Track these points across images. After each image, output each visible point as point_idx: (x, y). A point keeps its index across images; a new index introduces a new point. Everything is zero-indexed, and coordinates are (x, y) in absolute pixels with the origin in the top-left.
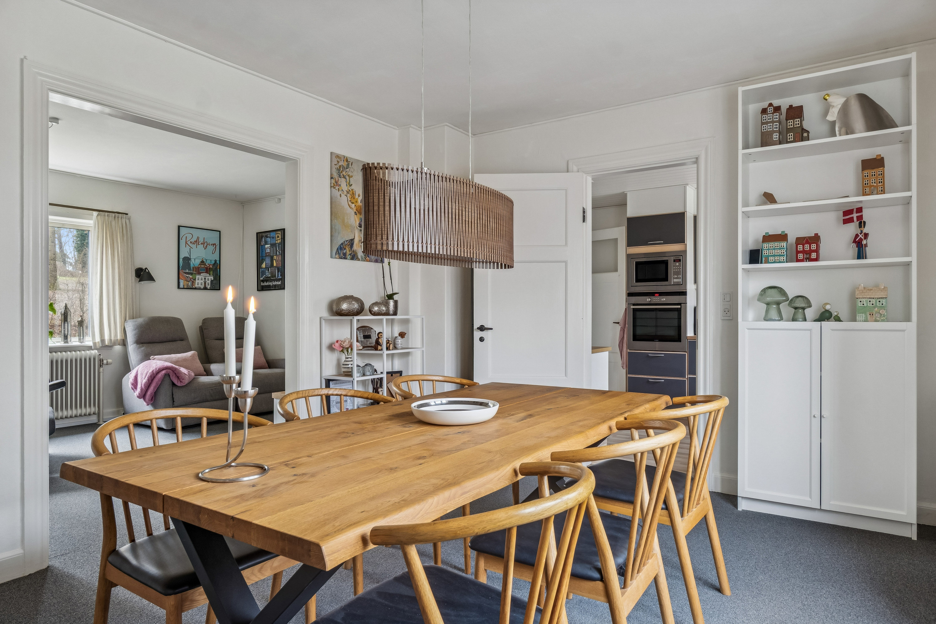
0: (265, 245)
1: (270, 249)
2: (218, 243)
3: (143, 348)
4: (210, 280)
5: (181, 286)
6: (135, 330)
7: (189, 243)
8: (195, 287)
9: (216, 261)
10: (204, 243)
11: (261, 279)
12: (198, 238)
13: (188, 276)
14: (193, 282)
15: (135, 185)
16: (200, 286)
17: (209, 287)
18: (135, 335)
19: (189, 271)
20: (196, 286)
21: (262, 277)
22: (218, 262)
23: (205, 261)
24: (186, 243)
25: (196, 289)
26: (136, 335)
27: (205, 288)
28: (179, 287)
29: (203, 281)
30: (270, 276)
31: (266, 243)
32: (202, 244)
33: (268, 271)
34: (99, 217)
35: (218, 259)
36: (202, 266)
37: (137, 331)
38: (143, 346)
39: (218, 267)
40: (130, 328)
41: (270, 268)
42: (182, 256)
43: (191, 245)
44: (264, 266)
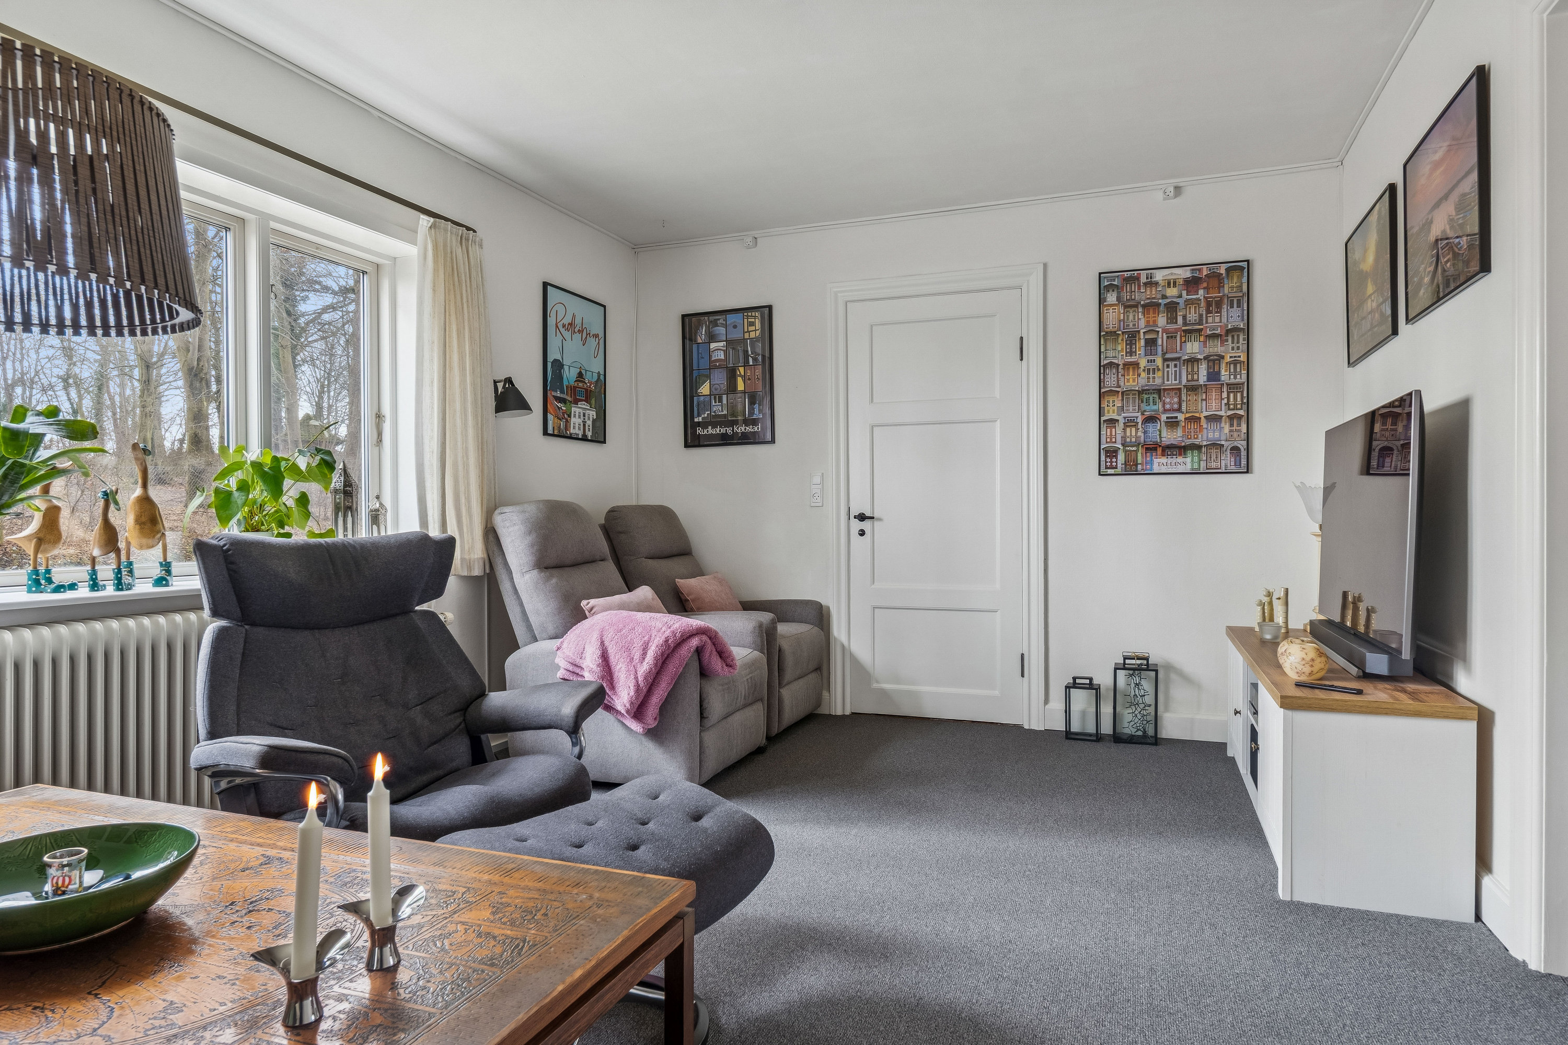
0: (709, 343)
1: (725, 352)
2: (601, 335)
3: (554, 581)
4: (591, 420)
5: (550, 431)
6: (530, 533)
7: (560, 326)
8: (571, 434)
9: (599, 373)
10: (583, 331)
11: (696, 420)
12: (574, 316)
13: (559, 405)
14: (567, 421)
15: (477, 165)
16: (577, 431)
17: (589, 434)
18: (532, 546)
19: (562, 396)
20: (572, 431)
21: (699, 416)
22: (602, 377)
23: (583, 372)
24: (557, 326)
25: (570, 437)
26: (535, 548)
27: (584, 439)
28: (545, 433)
29: (580, 421)
30: (725, 412)
31: (712, 338)
32: (579, 331)
33: (720, 400)
34: (433, 230)
35: (602, 373)
36: (581, 384)
37: (534, 535)
38: (552, 576)
39: (603, 390)
40: (516, 528)
41: (724, 397)
42: (550, 359)
43: (562, 330)
44: (705, 389)
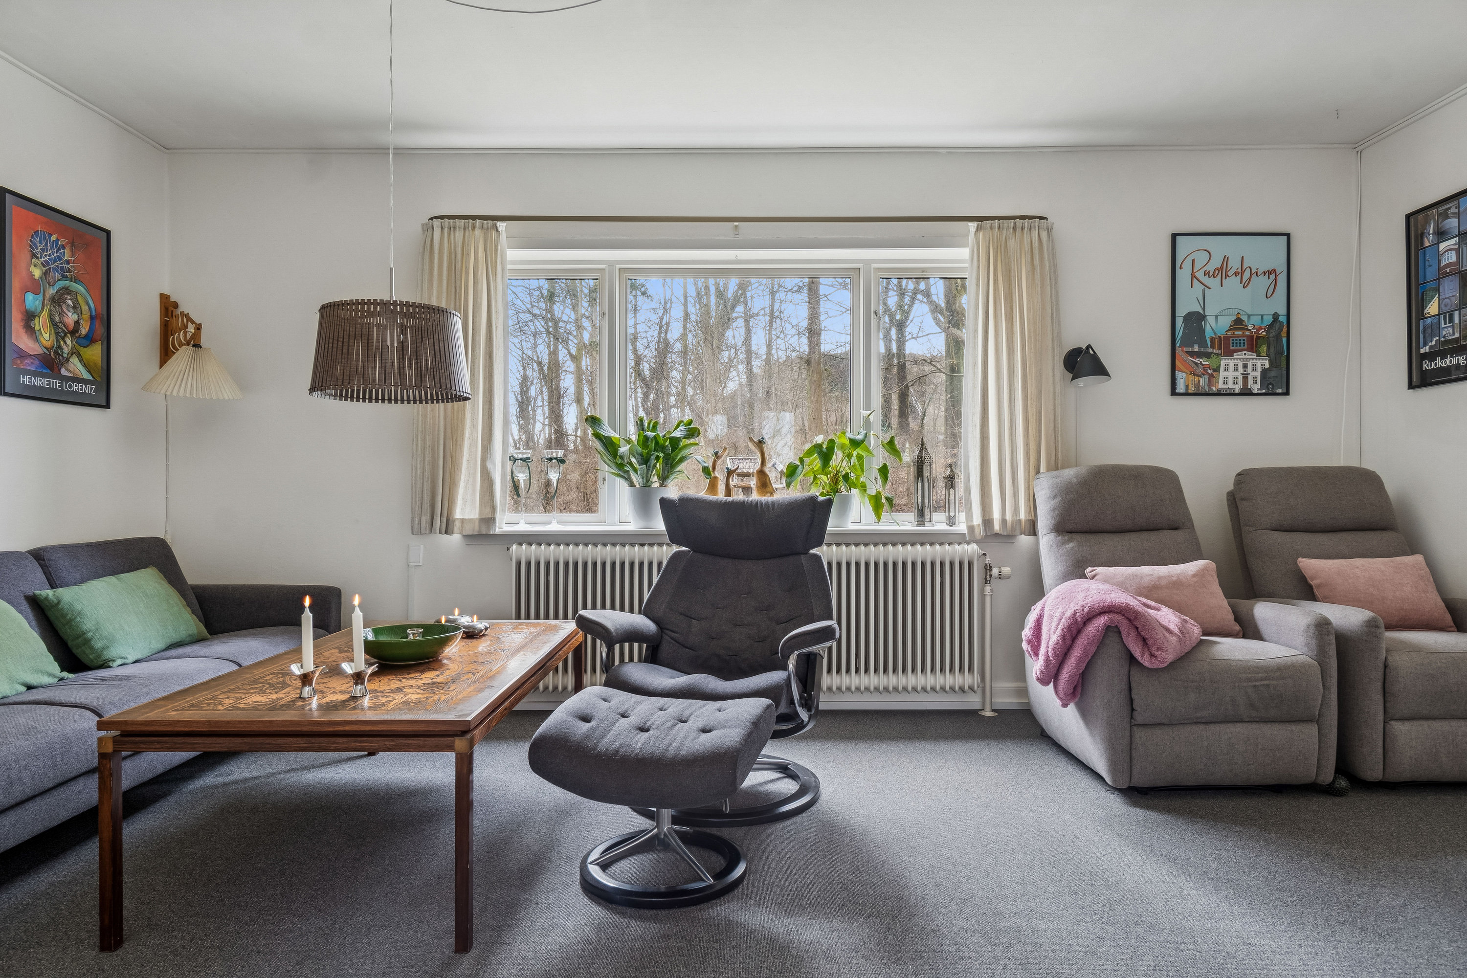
0: (1438, 243)
1: (1458, 251)
2: (1282, 268)
3: (1071, 545)
4: (1259, 369)
5: (1181, 388)
6: (1055, 497)
7: (1200, 275)
8: (1219, 390)
9: (1276, 316)
10: (1243, 272)
11: (1422, 351)
12: (1226, 259)
13: (1197, 361)
14: (1211, 376)
15: (1069, 149)
16: (1230, 385)
17: (1255, 388)
18: (1054, 510)
19: (1202, 350)
20: (1221, 386)
21: (1425, 345)
22: (1283, 319)
23: (1245, 318)
24: (1193, 276)
25: (1219, 394)
26: (1057, 512)
27: (1246, 393)
28: (1174, 392)
29: (1239, 374)
30: (1457, 335)
31: (1442, 235)
32: (1236, 274)
33: (1451, 320)
34: (981, 234)
35: (1282, 311)
36: (1239, 333)
37: (1058, 500)
38: (1070, 541)
39: (1284, 333)
40: (1044, 492)
41: (1456, 314)
42: (1181, 312)
43: (1205, 280)
44: (1432, 308)
